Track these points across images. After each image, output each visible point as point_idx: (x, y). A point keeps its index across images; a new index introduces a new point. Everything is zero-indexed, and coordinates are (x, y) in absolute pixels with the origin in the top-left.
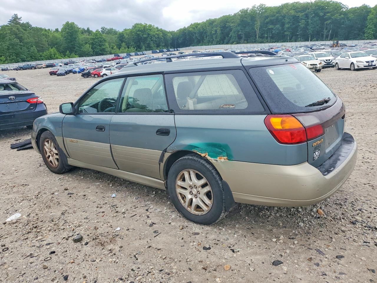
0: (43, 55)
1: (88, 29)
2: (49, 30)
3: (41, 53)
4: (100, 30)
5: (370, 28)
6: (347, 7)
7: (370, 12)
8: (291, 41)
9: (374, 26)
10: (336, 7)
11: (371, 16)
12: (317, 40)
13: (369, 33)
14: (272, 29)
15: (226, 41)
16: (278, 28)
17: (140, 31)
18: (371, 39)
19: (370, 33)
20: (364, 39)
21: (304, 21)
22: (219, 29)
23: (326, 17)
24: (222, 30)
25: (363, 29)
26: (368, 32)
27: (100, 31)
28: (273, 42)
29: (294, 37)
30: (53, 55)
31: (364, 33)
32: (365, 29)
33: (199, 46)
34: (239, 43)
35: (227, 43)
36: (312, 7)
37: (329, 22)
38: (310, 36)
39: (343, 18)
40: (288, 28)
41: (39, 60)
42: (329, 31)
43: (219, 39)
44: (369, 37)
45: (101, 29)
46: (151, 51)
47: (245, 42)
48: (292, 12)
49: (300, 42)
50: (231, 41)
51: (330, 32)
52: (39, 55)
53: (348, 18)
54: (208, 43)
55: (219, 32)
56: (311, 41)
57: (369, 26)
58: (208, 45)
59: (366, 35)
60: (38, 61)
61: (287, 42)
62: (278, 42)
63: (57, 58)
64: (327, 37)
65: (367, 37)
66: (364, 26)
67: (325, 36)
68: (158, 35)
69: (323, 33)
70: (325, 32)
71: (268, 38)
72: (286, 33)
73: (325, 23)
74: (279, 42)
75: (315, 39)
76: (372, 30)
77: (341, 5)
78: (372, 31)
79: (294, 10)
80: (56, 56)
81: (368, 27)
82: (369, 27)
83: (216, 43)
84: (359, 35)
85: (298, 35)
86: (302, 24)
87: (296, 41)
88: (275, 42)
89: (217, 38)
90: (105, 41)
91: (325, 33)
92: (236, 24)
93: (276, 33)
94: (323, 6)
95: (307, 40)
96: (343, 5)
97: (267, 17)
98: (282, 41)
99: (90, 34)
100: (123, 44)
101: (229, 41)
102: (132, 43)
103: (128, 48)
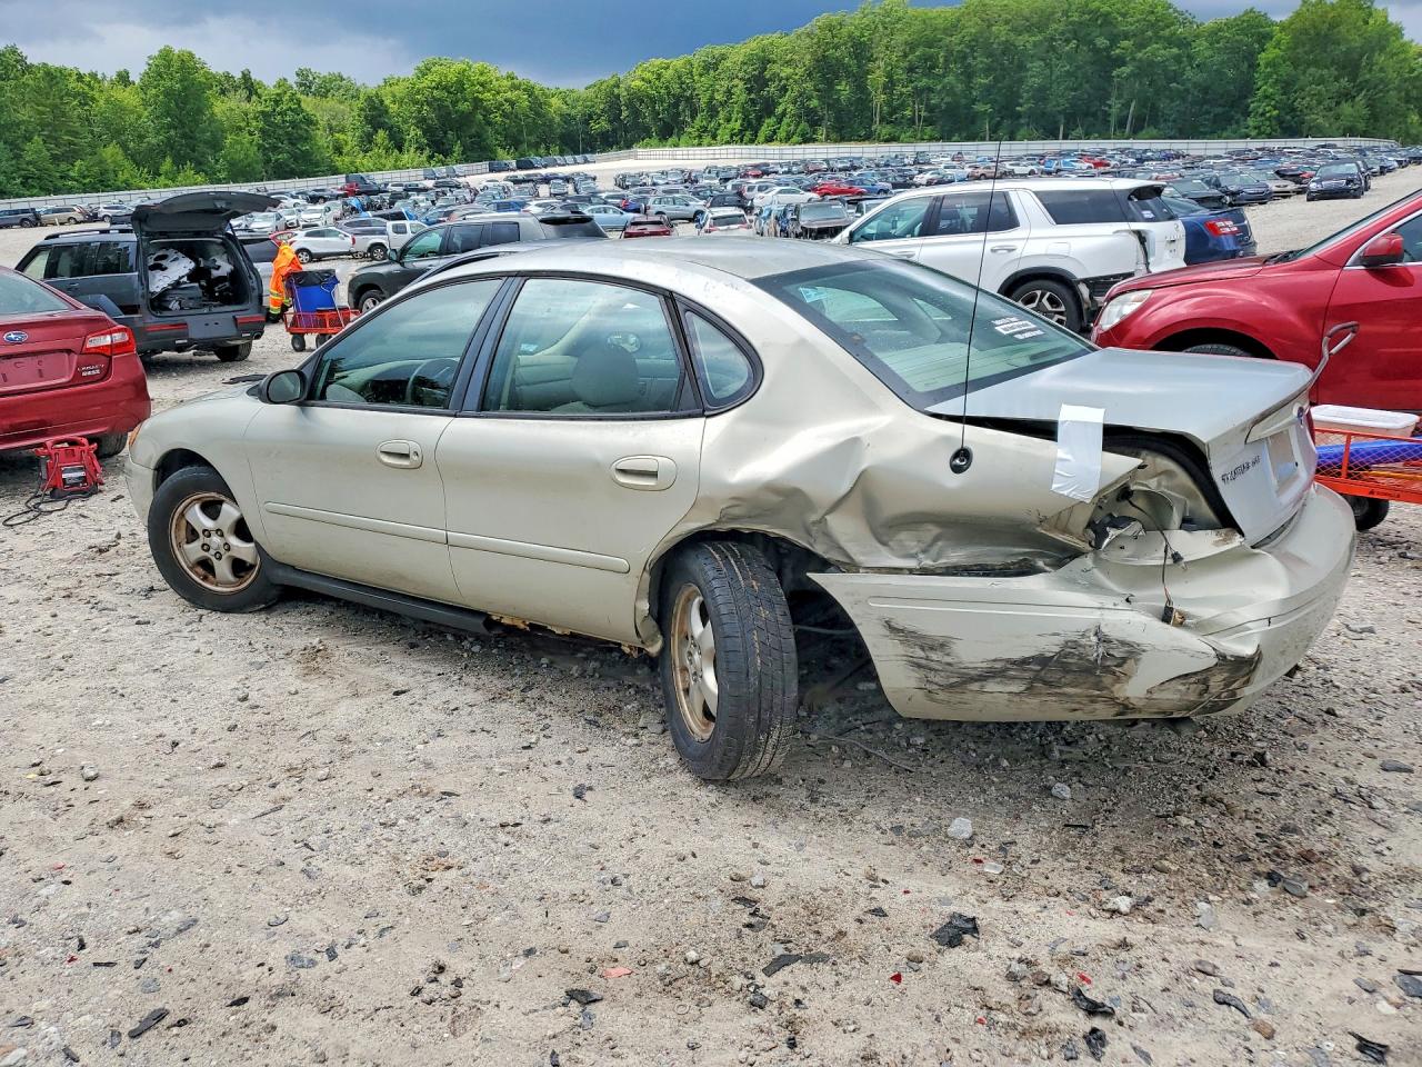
0: (72, 174)
1: (246, 77)
2: (93, 76)
3: (63, 166)
4: (292, 80)
5: (1266, 97)
6: (1190, 18)
7: (1268, 37)
8: (994, 136)
9: (1282, 88)
10: (1152, 18)
11: (1269, 54)
12: (1087, 136)
13: (1263, 114)
14: (930, 90)
15: (764, 131)
16: (952, 88)
17: (446, 88)
18: (1270, 136)
19: (1268, 115)
20: (1247, 136)
21: (1042, 63)
22: (741, 84)
23: (1117, 51)
24: (749, 91)
25: (1246, 97)
26: (1261, 110)
27: (295, 86)
28: (931, 139)
29: (1006, 122)
30: (112, 175)
31: (1247, 114)
32: (1250, 101)
33: (665, 146)
34: (814, 140)
35: (769, 140)
36: (1068, 17)
37: (1126, 70)
38: (1063, 121)
39: (1178, 59)
40: (988, 89)
41: (57, 191)
42: (1127, 106)
43: (739, 122)
44: (1262, 129)
45: (298, 75)
46: (485, 165)
47: (834, 136)
48: (1001, 32)
49: (1026, 141)
50: (782, 134)
51: (1132, 109)
52: (58, 174)
53: (1190, 58)
54: (700, 137)
55: (740, 95)
56: (1065, 138)
57: (1265, 87)
58: (700, 145)
59: (1251, 122)
60: (53, 197)
61: (983, 139)
62: (949, 140)
63: (128, 186)
64: (1121, 124)
65: (1255, 128)
66: (1247, 89)
67: (1113, 120)
68: (512, 104)
69: (1107, 108)
70: (1115, 106)
71: (914, 123)
72: (979, 107)
73: (1114, 73)
74: (954, 138)
75: (1080, 130)
76: (1273, 103)
77: (1171, 10)
78: (1275, 108)
79: (1007, 22)
80: (121, 177)
81: (1260, 93)
82: (1265, 91)
83: (727, 137)
84: (1229, 120)
85: (1019, 116)
86: (1035, 75)
87: (1012, 138)
88: (938, 140)
89: (733, 119)
90: (310, 122)
91: (1114, 111)
92: (800, 71)
93: (943, 106)
94: (1109, 14)
95: (1051, 134)
96: (1175, 11)
97: (912, 46)
98: (964, 135)
99: (254, 98)
100: (381, 135)
101: (775, 132)
102: (414, 132)
103: (400, 151)
